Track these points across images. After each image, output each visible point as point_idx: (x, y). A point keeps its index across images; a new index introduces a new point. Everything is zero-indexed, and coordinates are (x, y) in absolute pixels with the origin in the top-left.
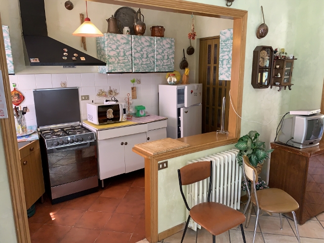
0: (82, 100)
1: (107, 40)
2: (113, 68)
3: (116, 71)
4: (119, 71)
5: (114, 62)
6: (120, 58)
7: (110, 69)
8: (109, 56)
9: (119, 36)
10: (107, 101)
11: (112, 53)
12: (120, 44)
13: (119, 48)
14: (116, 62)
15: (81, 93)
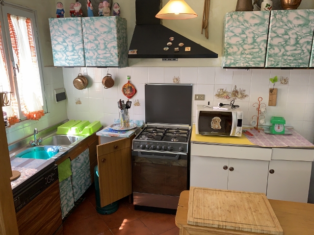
0: (196, 99)
1: (228, 22)
2: (233, 61)
3: (237, 66)
4: (242, 65)
5: (235, 53)
6: (246, 47)
7: (228, 62)
8: (228, 44)
9: (248, 14)
10: (221, 105)
11: (234, 41)
12: (248, 25)
13: (247, 32)
14: (239, 52)
15: (196, 91)
